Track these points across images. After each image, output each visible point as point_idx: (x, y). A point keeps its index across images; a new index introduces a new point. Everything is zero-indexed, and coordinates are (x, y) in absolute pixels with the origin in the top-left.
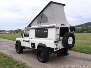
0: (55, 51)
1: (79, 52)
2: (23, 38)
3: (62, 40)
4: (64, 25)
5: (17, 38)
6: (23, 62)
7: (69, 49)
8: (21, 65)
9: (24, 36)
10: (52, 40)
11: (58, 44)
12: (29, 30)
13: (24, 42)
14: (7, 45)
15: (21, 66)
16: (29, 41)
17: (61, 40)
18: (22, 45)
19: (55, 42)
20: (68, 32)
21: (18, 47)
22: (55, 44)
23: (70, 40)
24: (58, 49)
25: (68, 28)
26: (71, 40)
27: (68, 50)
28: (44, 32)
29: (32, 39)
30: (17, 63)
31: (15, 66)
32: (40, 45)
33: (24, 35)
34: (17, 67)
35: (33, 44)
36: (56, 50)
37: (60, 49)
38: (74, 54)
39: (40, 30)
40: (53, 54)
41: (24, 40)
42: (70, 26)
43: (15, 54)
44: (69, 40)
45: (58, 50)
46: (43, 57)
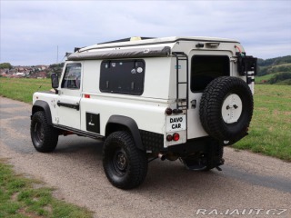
0: (166, 144)
1: (274, 156)
2: (57, 92)
3: (198, 104)
4: (208, 45)
5: (36, 94)
6: (47, 186)
7: (225, 142)
8: (38, 196)
9: (62, 87)
10: (159, 103)
11: (180, 119)
12: (82, 62)
13: (62, 108)
14: (6, 120)
15: (35, 199)
16: (77, 107)
17: (194, 106)
18: (54, 122)
19: (169, 112)
20: (228, 74)
21: (39, 128)
22: (169, 117)
23: (231, 105)
24: (182, 140)
25: (226, 58)
26: (235, 107)
27: (226, 145)
28: (134, 70)
29: (88, 96)
30: (23, 186)
31: (15, 196)
32: (114, 121)
33: (64, 81)
34: (19, 200)
35: (93, 119)
36: (173, 143)
37: (189, 141)
38: (251, 165)
39: (117, 62)
40: (161, 156)
41: (62, 101)
42: (237, 54)
43: (28, 153)
44: (228, 108)
45: (179, 142)
46: (126, 167)
